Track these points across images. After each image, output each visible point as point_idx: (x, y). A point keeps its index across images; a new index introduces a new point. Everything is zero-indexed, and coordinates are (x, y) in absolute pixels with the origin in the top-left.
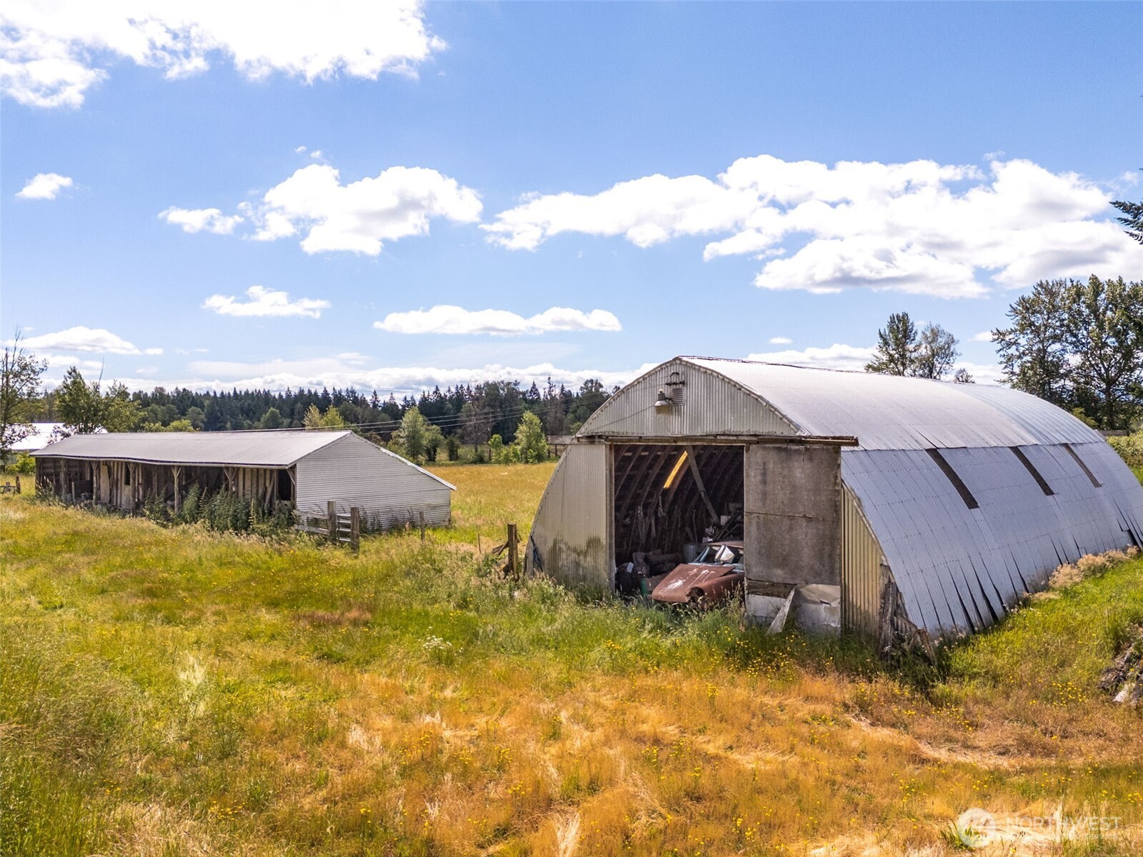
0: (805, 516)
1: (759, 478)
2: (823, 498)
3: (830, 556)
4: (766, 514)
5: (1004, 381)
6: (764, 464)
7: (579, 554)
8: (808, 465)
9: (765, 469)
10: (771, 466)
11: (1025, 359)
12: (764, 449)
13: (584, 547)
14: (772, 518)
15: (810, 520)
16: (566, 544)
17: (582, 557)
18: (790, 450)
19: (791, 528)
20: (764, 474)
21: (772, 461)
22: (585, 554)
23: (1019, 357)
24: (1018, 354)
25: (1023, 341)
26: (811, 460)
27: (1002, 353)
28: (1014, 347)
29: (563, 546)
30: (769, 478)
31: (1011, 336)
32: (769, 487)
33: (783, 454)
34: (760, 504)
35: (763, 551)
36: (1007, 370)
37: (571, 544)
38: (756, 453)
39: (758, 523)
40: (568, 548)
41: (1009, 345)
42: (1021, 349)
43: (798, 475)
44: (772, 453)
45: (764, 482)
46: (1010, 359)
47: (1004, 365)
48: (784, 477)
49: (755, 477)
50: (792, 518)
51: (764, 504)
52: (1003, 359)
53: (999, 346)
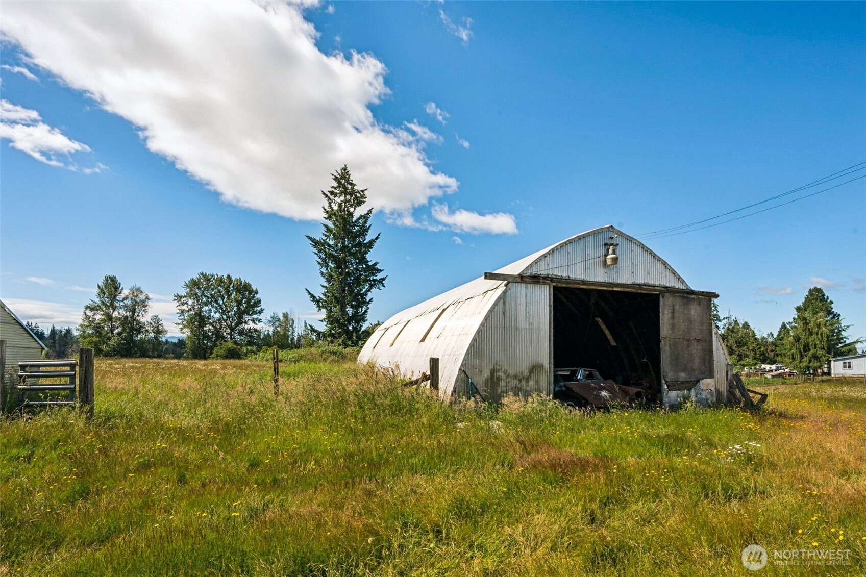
0: (695, 339)
1: (670, 315)
2: (705, 328)
3: (709, 361)
4: (674, 338)
5: (179, 324)
6: (673, 306)
7: (520, 380)
8: (698, 308)
9: (673, 309)
10: (677, 307)
11: (191, 313)
12: (674, 296)
13: (526, 373)
14: (677, 340)
15: (698, 341)
16: (505, 372)
17: (524, 382)
18: (689, 298)
19: (688, 346)
20: (673, 313)
21: (678, 304)
22: (527, 380)
23: (188, 311)
24: (187, 309)
25: (190, 302)
26: (699, 305)
27: (179, 307)
28: (186, 305)
29: (501, 374)
30: (676, 315)
31: (184, 299)
32: (676, 321)
33: (685, 301)
34: (670, 332)
35: (674, 362)
36: (181, 317)
37: (511, 372)
38: (668, 299)
39: (670, 344)
40: (508, 376)
41: (183, 304)
42: (189, 307)
43: (693, 313)
44: (678, 299)
45: (673, 318)
46: (183, 311)
47: (179, 315)
48: (685, 314)
49: (667, 314)
50: (688, 340)
51: (673, 332)
52: (178, 311)
53: (177, 304)
